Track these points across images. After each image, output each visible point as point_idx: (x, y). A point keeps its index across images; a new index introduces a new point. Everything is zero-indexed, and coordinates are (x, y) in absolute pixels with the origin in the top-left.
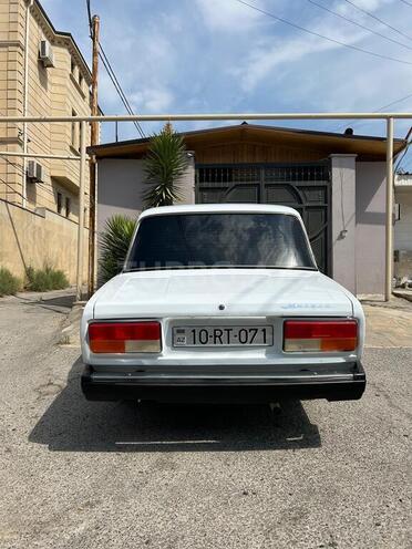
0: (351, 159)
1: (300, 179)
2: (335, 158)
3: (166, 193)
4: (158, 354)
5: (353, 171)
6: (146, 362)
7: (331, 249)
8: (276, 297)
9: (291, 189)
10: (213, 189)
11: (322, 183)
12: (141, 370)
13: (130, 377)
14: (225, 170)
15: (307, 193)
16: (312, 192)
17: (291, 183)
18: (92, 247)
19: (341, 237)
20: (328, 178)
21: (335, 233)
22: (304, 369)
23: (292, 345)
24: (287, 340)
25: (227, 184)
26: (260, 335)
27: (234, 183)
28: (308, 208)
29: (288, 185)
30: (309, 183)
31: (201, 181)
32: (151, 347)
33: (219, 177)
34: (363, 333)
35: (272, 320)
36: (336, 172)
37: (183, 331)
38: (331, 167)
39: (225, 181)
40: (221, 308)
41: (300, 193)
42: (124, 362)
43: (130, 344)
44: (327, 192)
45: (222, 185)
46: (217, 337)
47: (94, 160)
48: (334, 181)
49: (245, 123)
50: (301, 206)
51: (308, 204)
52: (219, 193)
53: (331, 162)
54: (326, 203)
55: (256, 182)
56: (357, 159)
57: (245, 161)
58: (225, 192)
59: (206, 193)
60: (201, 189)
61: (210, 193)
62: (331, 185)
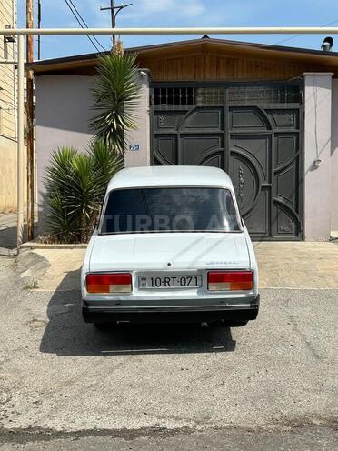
0: (327, 77)
2: (309, 77)
3: (118, 122)
4: (130, 293)
5: (329, 91)
6: (122, 298)
7: (303, 180)
8: (200, 256)
10: (170, 112)
11: (293, 106)
12: (119, 303)
13: (112, 307)
14: (183, 92)
15: (277, 117)
16: (283, 116)
17: (258, 105)
18: (30, 178)
19: (314, 167)
20: (300, 99)
21: (308, 163)
22: (222, 301)
23: (213, 287)
24: (210, 284)
25: (186, 107)
26: (193, 281)
27: (193, 106)
28: (277, 134)
29: (255, 107)
30: (279, 106)
31: (157, 102)
32: (125, 289)
33: (177, 98)
34: (257, 279)
35: (200, 271)
36: (309, 92)
37: (145, 279)
38: (304, 86)
39: (184, 103)
40: (169, 264)
41: (269, 117)
42: (108, 298)
43: (112, 287)
44: (299, 116)
45: (180, 107)
46: (167, 282)
47: (32, 76)
48: (306, 104)
49: (206, 37)
50: (270, 132)
51: (278, 130)
52: (177, 118)
53: (304, 81)
54: (298, 128)
55: (219, 105)
56: (333, 77)
57: (207, 77)
58: (184, 117)
59: (162, 118)
60: (157, 113)
61: (167, 117)
62: (304, 108)
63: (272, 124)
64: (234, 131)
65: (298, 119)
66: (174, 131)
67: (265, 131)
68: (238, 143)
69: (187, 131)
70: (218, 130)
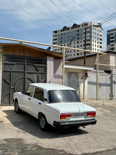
0: (52, 58)
1: (38, 64)
4: (70, 119)
5: (53, 62)
9: (35, 66)
10: (8, 64)
11: (44, 65)
14: (13, 58)
15: (40, 68)
16: (41, 68)
17: (35, 64)
20: (46, 64)
21: (48, 82)
24: (87, 116)
25: (14, 63)
26: (83, 115)
27: (16, 63)
28: (40, 73)
30: (40, 65)
33: (11, 60)
36: (48, 62)
40: (80, 111)
41: (37, 68)
45: (12, 63)
46: (78, 116)
48: (48, 65)
49: (21, 43)
50: (38, 72)
51: (40, 72)
52: (11, 66)
53: (47, 59)
54: (45, 72)
55: (24, 63)
56: (54, 58)
57: (17, 54)
58: (13, 66)
59: (6, 66)
60: (4, 64)
61: (8, 66)
62: (47, 66)
63: (38, 70)
64: (28, 71)
65: (45, 69)
66: (9, 70)
67: (36, 72)
68: (29, 75)
69: (14, 70)
70: (23, 71)
